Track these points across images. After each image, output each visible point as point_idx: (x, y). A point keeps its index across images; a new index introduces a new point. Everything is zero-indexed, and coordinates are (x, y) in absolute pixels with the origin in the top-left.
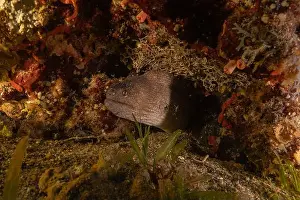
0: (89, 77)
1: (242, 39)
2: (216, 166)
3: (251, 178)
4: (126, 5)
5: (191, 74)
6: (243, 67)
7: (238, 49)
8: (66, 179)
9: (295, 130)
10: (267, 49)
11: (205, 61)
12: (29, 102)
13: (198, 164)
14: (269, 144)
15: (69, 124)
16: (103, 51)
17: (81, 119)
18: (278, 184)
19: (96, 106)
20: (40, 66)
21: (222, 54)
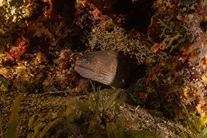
0: (60, 51)
1: (164, 30)
2: (144, 113)
3: (167, 121)
4: (86, 4)
5: (129, 50)
6: (163, 49)
7: (161, 36)
8: (46, 121)
9: (197, 91)
10: (180, 38)
11: (138, 42)
12: (19, 68)
13: (132, 111)
14: (179, 100)
15: (46, 83)
16: (69, 34)
17: (54, 79)
18: (185, 126)
19: (64, 71)
20: (26, 44)
21: (150, 39)
